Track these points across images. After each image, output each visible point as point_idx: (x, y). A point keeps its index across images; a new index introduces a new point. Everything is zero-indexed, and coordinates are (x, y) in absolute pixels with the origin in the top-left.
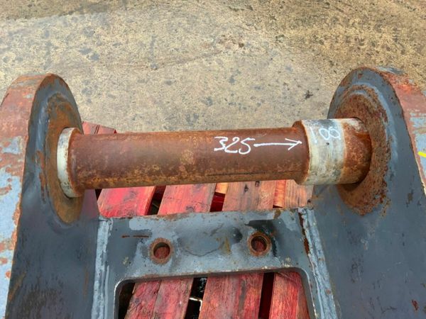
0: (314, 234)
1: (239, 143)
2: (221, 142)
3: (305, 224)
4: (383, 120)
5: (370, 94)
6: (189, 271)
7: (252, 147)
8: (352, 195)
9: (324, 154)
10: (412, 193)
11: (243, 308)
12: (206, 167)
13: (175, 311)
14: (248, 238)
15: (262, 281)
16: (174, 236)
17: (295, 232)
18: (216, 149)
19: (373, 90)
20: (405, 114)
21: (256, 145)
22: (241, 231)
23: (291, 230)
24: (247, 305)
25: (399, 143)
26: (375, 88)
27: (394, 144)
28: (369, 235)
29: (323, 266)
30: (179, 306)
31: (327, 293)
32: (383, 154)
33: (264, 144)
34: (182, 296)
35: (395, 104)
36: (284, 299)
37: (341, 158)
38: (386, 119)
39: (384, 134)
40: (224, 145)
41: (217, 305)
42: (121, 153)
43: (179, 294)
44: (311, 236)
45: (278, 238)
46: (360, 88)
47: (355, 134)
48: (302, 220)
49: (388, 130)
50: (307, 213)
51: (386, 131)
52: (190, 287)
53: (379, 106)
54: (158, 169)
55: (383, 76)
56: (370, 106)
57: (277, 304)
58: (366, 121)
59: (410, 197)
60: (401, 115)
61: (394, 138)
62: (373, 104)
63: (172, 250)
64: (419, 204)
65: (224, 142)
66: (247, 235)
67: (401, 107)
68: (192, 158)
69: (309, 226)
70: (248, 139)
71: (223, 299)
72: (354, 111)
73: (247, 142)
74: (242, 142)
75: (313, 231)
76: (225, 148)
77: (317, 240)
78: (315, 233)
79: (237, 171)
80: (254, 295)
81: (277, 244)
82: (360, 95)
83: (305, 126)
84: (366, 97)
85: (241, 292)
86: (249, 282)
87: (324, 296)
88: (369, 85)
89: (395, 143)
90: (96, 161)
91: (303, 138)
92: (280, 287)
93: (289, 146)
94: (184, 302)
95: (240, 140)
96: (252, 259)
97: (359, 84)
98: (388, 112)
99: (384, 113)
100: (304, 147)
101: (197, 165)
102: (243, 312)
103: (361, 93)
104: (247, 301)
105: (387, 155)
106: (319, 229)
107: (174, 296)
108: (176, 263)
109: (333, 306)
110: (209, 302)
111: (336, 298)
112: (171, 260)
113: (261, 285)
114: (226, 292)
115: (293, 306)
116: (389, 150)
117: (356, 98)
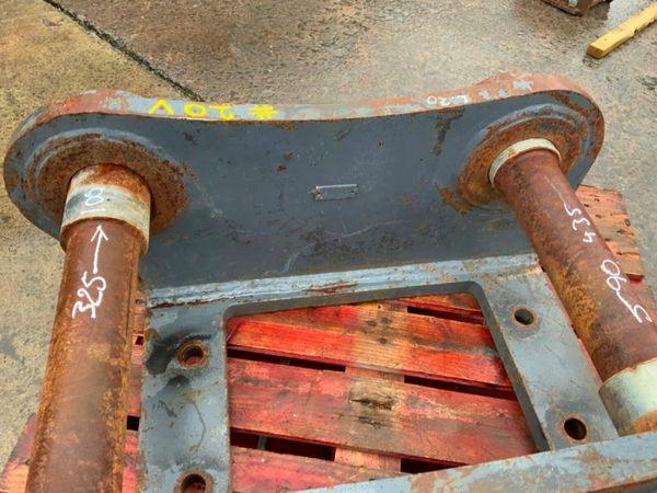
0: (185, 292)
1: (89, 290)
2: (82, 309)
3: (169, 301)
4: (97, 139)
5: (55, 146)
6: (225, 443)
7: (96, 275)
8: (160, 214)
9: (120, 206)
10: (186, 134)
11: (268, 381)
12: (116, 332)
13: (274, 467)
14: (183, 368)
15: (237, 360)
16: (172, 472)
17: (180, 313)
18: (94, 316)
19: (51, 142)
20: (104, 111)
21: (95, 271)
22: (173, 376)
23: (176, 317)
24: (265, 377)
25: (131, 131)
26: (50, 139)
27: (130, 136)
28: (209, 205)
29: (224, 286)
30: (266, 462)
31: (254, 286)
32: (135, 152)
33: (95, 263)
34: (254, 460)
35: (85, 120)
36: (258, 336)
37: (129, 194)
38: (98, 136)
39: (114, 143)
40: (88, 306)
41: (265, 412)
42: (77, 441)
43: (252, 464)
44: (188, 295)
45: (187, 332)
46: (38, 159)
47: (100, 175)
48: (166, 305)
49: (111, 137)
50: (157, 298)
51: (111, 140)
52: (244, 449)
53: (77, 139)
54: (110, 394)
55: (42, 124)
56: (70, 152)
57: (263, 344)
58: (85, 162)
59: (189, 138)
60: (103, 116)
61: (123, 133)
62: (70, 146)
63: (193, 471)
64: (198, 131)
65: (84, 305)
66: (180, 370)
67: (94, 113)
68: (102, 345)
69: (175, 298)
70: (84, 279)
71: (258, 405)
72: (62, 177)
73: (88, 281)
74: (87, 286)
75: (181, 292)
76: (93, 305)
77: (192, 289)
78: (184, 290)
79: (126, 299)
80: (253, 369)
81: (195, 334)
82: (49, 161)
83: (78, 219)
84: (55, 153)
85: (250, 384)
86: (238, 374)
87: (256, 290)
88: (40, 146)
89: (128, 134)
90: (85, 477)
91: (95, 223)
92: (244, 340)
93: (103, 238)
94: (261, 456)
95: (84, 287)
96: (212, 363)
97: (30, 159)
98: (89, 131)
99: (88, 136)
100: (106, 224)
101: (112, 343)
102: (273, 380)
103: (47, 158)
104: (260, 377)
105: (137, 148)
106: (180, 285)
107: (254, 472)
108: (213, 463)
109: (268, 280)
110: (262, 422)
111: (260, 277)
112: (209, 471)
113: (241, 361)
114: (250, 402)
115: (265, 328)
116: (133, 144)
117: (47, 168)
